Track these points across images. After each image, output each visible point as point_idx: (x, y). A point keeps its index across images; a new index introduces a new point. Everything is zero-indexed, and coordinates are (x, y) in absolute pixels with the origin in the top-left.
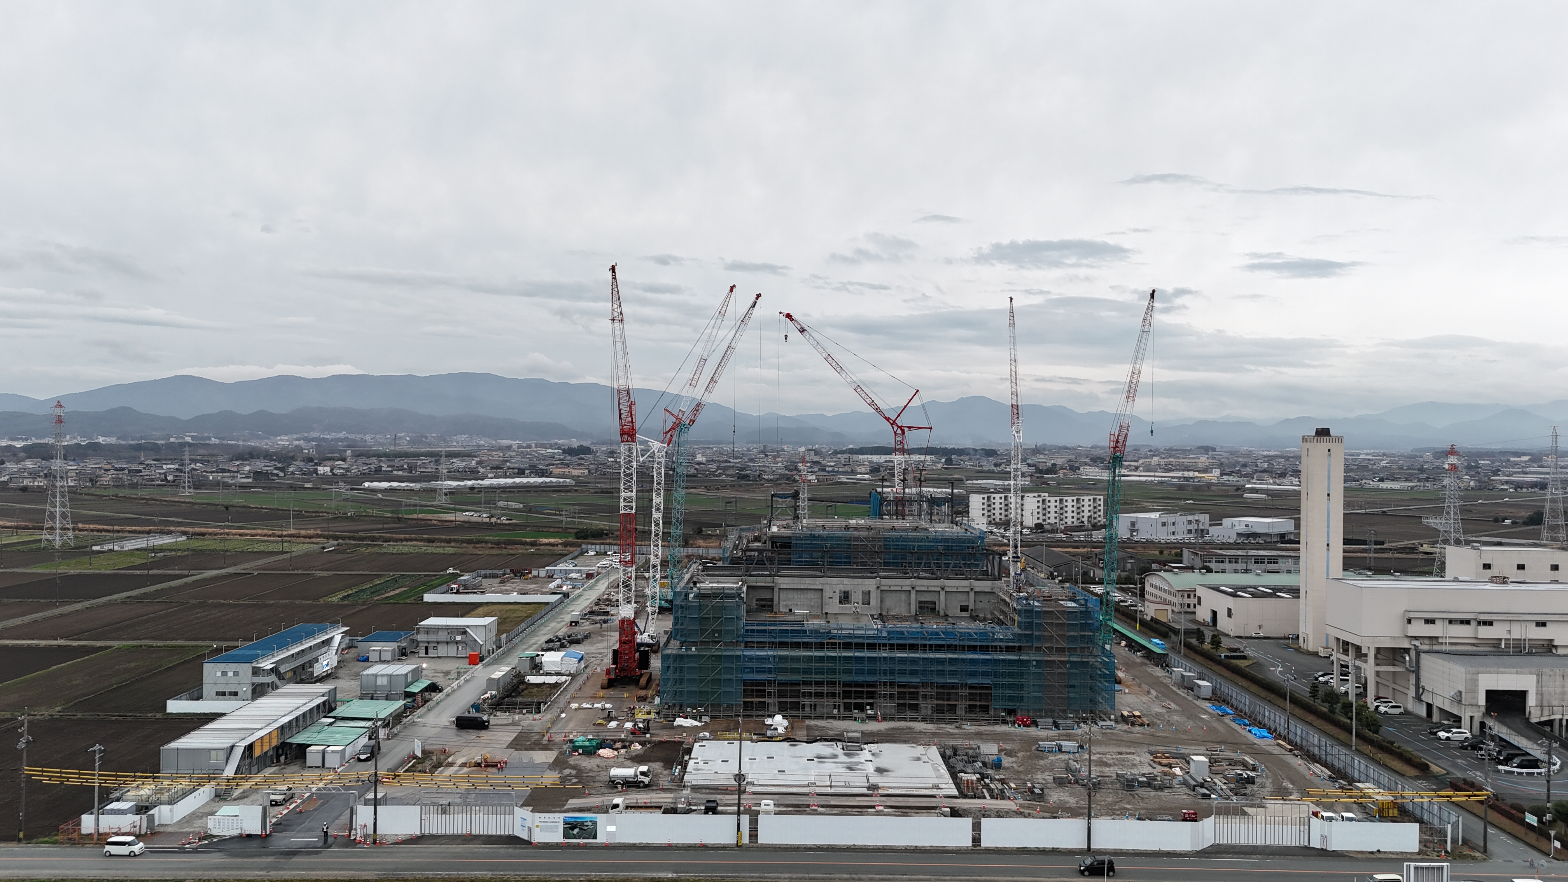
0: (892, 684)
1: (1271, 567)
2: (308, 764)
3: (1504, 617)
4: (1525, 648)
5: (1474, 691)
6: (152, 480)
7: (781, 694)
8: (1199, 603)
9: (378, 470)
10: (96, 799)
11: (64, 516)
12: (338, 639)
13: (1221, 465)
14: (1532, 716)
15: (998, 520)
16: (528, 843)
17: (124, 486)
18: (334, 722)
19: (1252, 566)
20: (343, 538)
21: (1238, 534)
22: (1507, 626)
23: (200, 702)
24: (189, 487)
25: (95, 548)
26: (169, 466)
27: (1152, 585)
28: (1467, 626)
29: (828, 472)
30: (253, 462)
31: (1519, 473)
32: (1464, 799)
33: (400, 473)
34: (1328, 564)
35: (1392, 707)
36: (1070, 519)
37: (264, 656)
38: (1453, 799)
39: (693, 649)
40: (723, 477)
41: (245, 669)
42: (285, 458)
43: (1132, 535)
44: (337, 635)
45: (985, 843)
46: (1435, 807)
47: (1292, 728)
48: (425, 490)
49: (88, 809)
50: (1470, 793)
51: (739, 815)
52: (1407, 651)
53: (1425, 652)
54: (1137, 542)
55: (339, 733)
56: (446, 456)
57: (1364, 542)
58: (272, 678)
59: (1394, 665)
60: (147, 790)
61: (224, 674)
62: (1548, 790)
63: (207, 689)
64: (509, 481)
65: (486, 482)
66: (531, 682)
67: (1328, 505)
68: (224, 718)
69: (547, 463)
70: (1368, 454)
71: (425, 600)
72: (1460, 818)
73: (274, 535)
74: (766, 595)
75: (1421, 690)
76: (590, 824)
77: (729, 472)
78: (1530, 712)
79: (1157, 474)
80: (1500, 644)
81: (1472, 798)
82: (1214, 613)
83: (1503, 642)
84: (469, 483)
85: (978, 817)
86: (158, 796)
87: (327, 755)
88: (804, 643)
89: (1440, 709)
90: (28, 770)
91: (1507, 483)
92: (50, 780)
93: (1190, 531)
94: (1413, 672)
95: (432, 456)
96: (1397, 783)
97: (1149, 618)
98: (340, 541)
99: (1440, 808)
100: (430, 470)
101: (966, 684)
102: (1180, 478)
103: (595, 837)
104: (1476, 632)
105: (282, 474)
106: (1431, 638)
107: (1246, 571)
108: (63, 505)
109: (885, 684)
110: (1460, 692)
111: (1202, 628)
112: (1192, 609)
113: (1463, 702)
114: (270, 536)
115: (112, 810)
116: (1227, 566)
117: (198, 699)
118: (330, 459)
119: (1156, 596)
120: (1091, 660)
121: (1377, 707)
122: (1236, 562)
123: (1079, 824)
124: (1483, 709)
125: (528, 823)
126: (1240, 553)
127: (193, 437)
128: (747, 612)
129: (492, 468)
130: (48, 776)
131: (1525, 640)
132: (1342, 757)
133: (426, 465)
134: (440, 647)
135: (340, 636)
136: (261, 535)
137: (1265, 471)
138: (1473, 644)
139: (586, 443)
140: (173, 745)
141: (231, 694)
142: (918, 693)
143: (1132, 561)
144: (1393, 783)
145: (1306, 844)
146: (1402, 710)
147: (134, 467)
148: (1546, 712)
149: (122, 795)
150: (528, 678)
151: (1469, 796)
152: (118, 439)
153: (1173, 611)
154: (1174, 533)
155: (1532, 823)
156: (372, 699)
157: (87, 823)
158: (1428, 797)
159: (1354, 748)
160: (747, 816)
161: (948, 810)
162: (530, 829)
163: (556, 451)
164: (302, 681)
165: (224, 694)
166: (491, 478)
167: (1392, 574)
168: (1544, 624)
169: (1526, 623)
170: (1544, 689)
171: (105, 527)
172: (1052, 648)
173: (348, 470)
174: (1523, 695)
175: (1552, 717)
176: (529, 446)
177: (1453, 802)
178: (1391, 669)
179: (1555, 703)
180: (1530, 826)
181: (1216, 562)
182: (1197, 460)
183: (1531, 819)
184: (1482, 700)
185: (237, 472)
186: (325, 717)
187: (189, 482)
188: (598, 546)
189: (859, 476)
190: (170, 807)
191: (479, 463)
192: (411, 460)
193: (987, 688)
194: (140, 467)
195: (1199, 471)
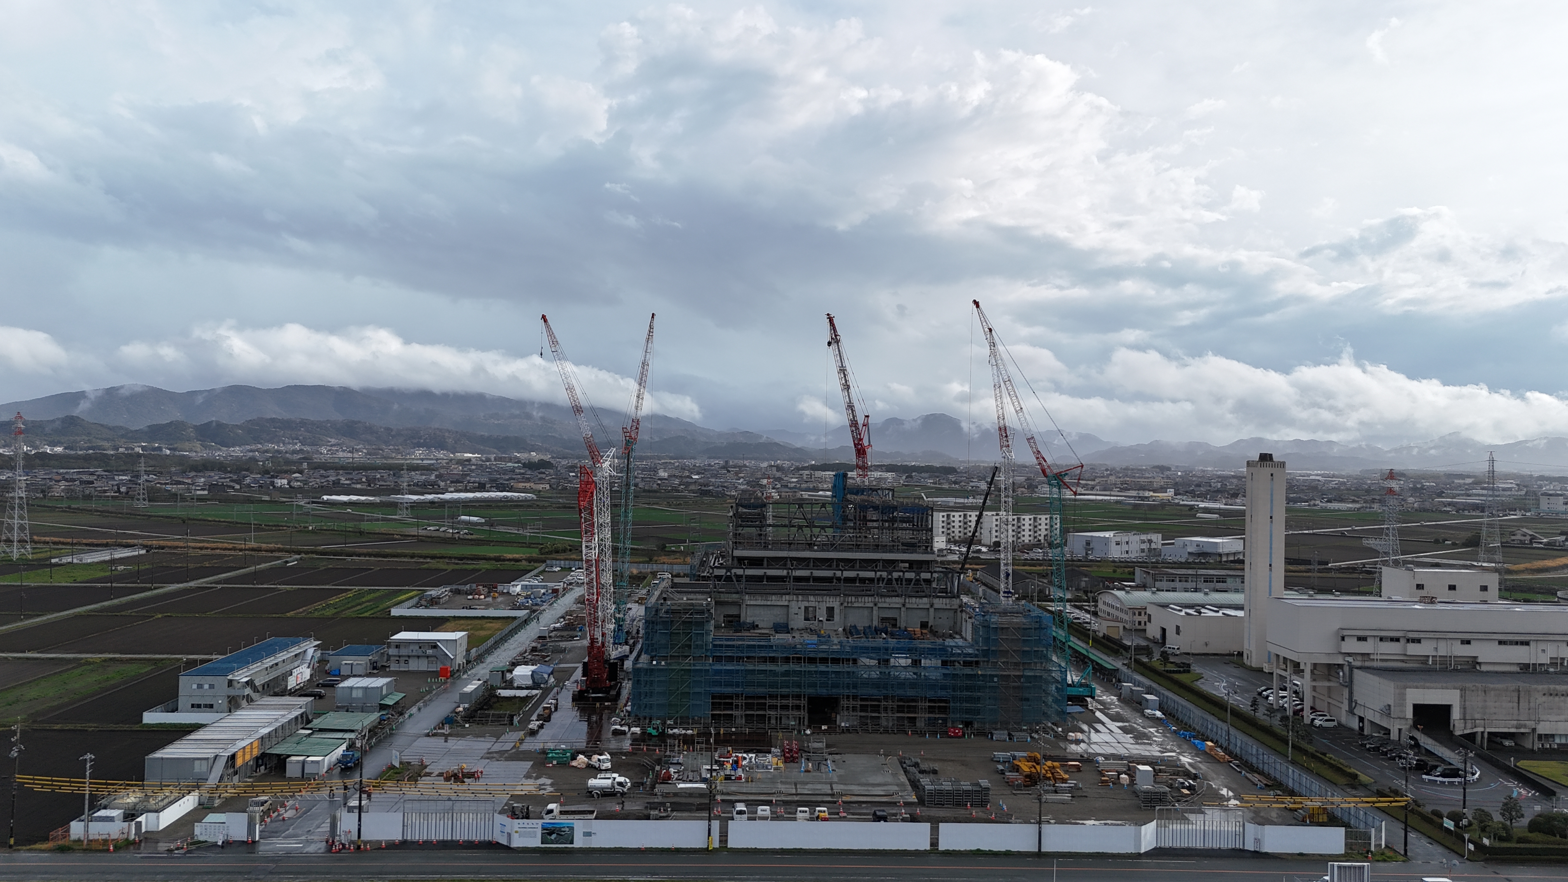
0: (855, 697)
1: (1220, 586)
2: (288, 775)
3: (1431, 635)
4: (1451, 665)
5: (1402, 703)
6: (105, 491)
7: (749, 706)
8: (1150, 621)
9: (337, 483)
10: (87, 806)
11: (22, 528)
12: (311, 652)
13: (1175, 486)
14: (1456, 729)
15: (957, 538)
16: (507, 848)
17: (77, 498)
18: (311, 734)
19: (1201, 585)
20: (307, 553)
21: (1189, 553)
22: (1433, 644)
23: (175, 714)
24: (144, 500)
25: (53, 561)
26: (121, 477)
27: (1104, 603)
28: (1397, 644)
29: (790, 488)
30: (208, 473)
31: (1462, 495)
32: (1386, 804)
33: (359, 486)
34: (1270, 583)
35: (1327, 720)
36: (1026, 537)
37: (239, 668)
38: (1377, 805)
39: (663, 663)
40: (686, 493)
41: (220, 682)
42: (240, 468)
43: (1087, 554)
44: (310, 648)
45: (942, 847)
46: (1361, 812)
47: (1232, 740)
48: (382, 504)
49: (77, 815)
50: (1392, 799)
51: (710, 821)
52: (1340, 666)
53: (1357, 668)
54: (1091, 561)
55: (317, 744)
56: (407, 470)
57: (1308, 562)
58: (248, 691)
59: (1329, 680)
60: (132, 798)
61: (200, 686)
62: (1465, 797)
63: (183, 701)
64: (470, 495)
65: (447, 496)
66: (502, 695)
67: (1271, 527)
68: (206, 729)
69: (507, 477)
70: (1317, 475)
71: (392, 614)
72: (1384, 823)
73: (234, 549)
74: (733, 611)
75: (1354, 704)
76: (567, 829)
77: (692, 487)
78: (1454, 725)
79: (1113, 493)
80: (1428, 661)
81: (1394, 804)
82: (1164, 630)
83: (1431, 659)
84: (430, 497)
85: (935, 822)
86: (145, 804)
87: (306, 765)
88: (770, 657)
89: (1371, 722)
90: (19, 778)
91: (1450, 504)
92: (42, 788)
93: (1143, 551)
94: (1347, 686)
95: (390, 470)
96: (1327, 791)
97: (1101, 635)
98: (304, 555)
99: (1366, 813)
100: (388, 483)
101: (926, 698)
102: (1135, 497)
103: (572, 842)
104: (1405, 649)
105: (238, 487)
106: (1363, 654)
107: (1196, 590)
108: (21, 517)
109: (848, 697)
110: (1389, 706)
111: (1151, 645)
112: (1142, 627)
113: (1392, 716)
114: (229, 549)
115: (100, 817)
116: (1177, 584)
117: (173, 711)
118: (286, 472)
119: (1109, 614)
120: (1045, 675)
121: (1313, 720)
122: (1186, 581)
123: (1031, 829)
124: (1411, 722)
125: (507, 830)
126: (1190, 572)
127: (143, 448)
128: (715, 628)
129: (452, 482)
130: (39, 784)
131: (1450, 657)
132: (1278, 766)
133: (384, 478)
134: (411, 661)
135: (312, 650)
136: (221, 549)
137: (1218, 491)
138: (1403, 661)
139: (547, 457)
140: (158, 755)
141: (206, 706)
142: (879, 706)
143: (1087, 579)
144: (1323, 790)
145: (1241, 847)
146: (1335, 723)
147: (85, 478)
148: (1469, 725)
149: (110, 803)
150: (499, 691)
151: (1391, 802)
152: (65, 448)
153: (1124, 627)
154: (1127, 552)
155: (1449, 827)
156: (347, 711)
157: (76, 829)
158: (1354, 802)
159: (1290, 759)
160: (718, 822)
161: (908, 816)
162: (509, 835)
163: (516, 465)
164: (276, 695)
165: (199, 706)
166: (451, 492)
167: (1333, 594)
168: (1468, 642)
169: (1451, 641)
170: (1467, 703)
171: (62, 540)
172: (1008, 663)
173: (306, 482)
174: (1447, 709)
175: (1475, 730)
176: (488, 460)
177: (1377, 808)
178: (1327, 684)
179: (1477, 716)
180: (1448, 830)
181: (1167, 581)
182: (1153, 480)
183: (1449, 824)
184: (1409, 714)
185: (192, 484)
186: (303, 728)
187: (143, 494)
188: (562, 562)
189: (821, 493)
190: (156, 814)
191: (440, 476)
192: (371, 474)
193: (946, 701)
194: (92, 478)
195: (1154, 491)
